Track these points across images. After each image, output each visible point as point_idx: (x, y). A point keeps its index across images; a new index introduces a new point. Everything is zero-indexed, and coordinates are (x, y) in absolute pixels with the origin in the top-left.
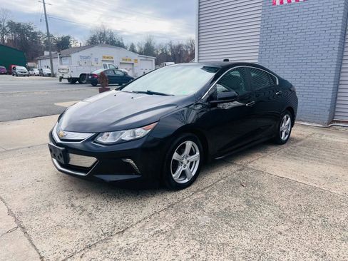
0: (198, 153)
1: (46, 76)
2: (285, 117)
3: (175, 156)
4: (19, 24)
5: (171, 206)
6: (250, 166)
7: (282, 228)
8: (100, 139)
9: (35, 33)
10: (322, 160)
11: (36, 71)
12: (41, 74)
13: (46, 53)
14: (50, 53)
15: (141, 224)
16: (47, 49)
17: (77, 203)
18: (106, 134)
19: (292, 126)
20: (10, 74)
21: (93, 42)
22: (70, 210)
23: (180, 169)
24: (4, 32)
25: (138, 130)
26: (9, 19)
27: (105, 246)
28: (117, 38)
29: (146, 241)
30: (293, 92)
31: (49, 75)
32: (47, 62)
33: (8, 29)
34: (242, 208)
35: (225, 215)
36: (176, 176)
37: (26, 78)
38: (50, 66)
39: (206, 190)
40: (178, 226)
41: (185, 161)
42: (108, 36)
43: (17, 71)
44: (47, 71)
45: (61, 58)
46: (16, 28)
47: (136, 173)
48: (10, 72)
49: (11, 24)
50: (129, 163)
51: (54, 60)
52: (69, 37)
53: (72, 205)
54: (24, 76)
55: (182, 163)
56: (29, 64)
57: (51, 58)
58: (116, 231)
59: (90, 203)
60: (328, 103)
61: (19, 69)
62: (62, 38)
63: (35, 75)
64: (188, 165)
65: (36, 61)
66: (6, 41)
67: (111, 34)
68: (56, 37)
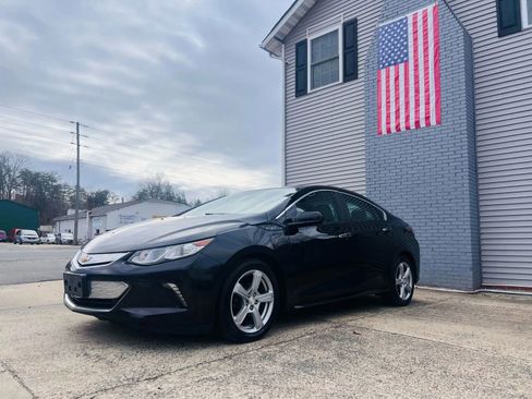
0: (271, 292)
1: (65, 244)
2: (401, 265)
3: (238, 288)
4: (37, 175)
5: (230, 357)
6: (350, 323)
7: (383, 377)
8: (135, 260)
9: (59, 186)
10: (456, 321)
11: (52, 237)
12: (59, 242)
13: (71, 212)
14: (77, 212)
15: (181, 372)
16: (73, 207)
17: (92, 353)
18: (144, 252)
19: (415, 282)
20: (11, 241)
21: (141, 197)
22: (82, 358)
23: (245, 310)
24: (13, 184)
25: (186, 246)
26: (23, 167)
27: (128, 390)
28: (176, 192)
29: (187, 386)
30: (411, 233)
31: (70, 242)
32: (71, 225)
33: (19, 181)
34: (330, 360)
35: (306, 366)
36: (238, 319)
37: (35, 246)
38: (73, 230)
39: (283, 345)
40: (235, 374)
41: (252, 300)
42: (164, 190)
43: (22, 237)
44: (67, 236)
45: (91, 218)
46: (31, 179)
47: (182, 306)
48: (11, 238)
49: (25, 174)
50: (171, 290)
51: (80, 222)
52: (106, 192)
53: (86, 354)
54: (32, 243)
55: (248, 301)
56: (42, 228)
57: (76, 218)
58: (145, 377)
59: (112, 353)
60: (468, 259)
61: (26, 233)
62: (98, 194)
63: (48, 243)
64: (257, 306)
65: (54, 224)
66: (12, 198)
67: (169, 187)
68: (88, 191)
